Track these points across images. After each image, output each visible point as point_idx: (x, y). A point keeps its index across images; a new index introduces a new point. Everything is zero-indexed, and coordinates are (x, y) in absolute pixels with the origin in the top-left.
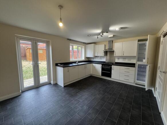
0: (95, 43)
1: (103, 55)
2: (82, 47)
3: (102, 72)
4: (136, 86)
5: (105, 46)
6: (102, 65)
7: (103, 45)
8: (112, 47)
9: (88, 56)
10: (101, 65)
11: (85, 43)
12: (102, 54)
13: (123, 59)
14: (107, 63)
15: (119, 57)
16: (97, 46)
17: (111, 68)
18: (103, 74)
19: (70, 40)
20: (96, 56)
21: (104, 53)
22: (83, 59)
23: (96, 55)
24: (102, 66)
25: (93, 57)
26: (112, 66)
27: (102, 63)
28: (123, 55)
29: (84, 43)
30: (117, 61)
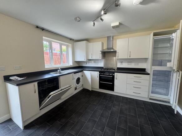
0: (87, 40)
1: (101, 58)
2: (67, 46)
3: (100, 83)
4: (150, 102)
5: (103, 44)
6: (100, 72)
7: (100, 43)
8: (113, 46)
9: (78, 59)
10: (98, 72)
11: (73, 40)
12: (99, 56)
13: (128, 62)
14: (106, 69)
15: (122, 60)
16: (91, 44)
17: (114, 76)
18: (101, 86)
19: (43, 29)
20: (90, 60)
21: (101, 55)
22: (70, 64)
23: (90, 58)
24: (100, 75)
25: (85, 60)
26: (115, 73)
27: (100, 70)
28: (129, 58)
29: (71, 39)
30: (120, 65)
